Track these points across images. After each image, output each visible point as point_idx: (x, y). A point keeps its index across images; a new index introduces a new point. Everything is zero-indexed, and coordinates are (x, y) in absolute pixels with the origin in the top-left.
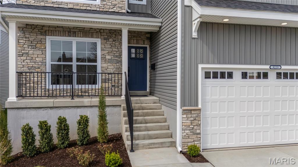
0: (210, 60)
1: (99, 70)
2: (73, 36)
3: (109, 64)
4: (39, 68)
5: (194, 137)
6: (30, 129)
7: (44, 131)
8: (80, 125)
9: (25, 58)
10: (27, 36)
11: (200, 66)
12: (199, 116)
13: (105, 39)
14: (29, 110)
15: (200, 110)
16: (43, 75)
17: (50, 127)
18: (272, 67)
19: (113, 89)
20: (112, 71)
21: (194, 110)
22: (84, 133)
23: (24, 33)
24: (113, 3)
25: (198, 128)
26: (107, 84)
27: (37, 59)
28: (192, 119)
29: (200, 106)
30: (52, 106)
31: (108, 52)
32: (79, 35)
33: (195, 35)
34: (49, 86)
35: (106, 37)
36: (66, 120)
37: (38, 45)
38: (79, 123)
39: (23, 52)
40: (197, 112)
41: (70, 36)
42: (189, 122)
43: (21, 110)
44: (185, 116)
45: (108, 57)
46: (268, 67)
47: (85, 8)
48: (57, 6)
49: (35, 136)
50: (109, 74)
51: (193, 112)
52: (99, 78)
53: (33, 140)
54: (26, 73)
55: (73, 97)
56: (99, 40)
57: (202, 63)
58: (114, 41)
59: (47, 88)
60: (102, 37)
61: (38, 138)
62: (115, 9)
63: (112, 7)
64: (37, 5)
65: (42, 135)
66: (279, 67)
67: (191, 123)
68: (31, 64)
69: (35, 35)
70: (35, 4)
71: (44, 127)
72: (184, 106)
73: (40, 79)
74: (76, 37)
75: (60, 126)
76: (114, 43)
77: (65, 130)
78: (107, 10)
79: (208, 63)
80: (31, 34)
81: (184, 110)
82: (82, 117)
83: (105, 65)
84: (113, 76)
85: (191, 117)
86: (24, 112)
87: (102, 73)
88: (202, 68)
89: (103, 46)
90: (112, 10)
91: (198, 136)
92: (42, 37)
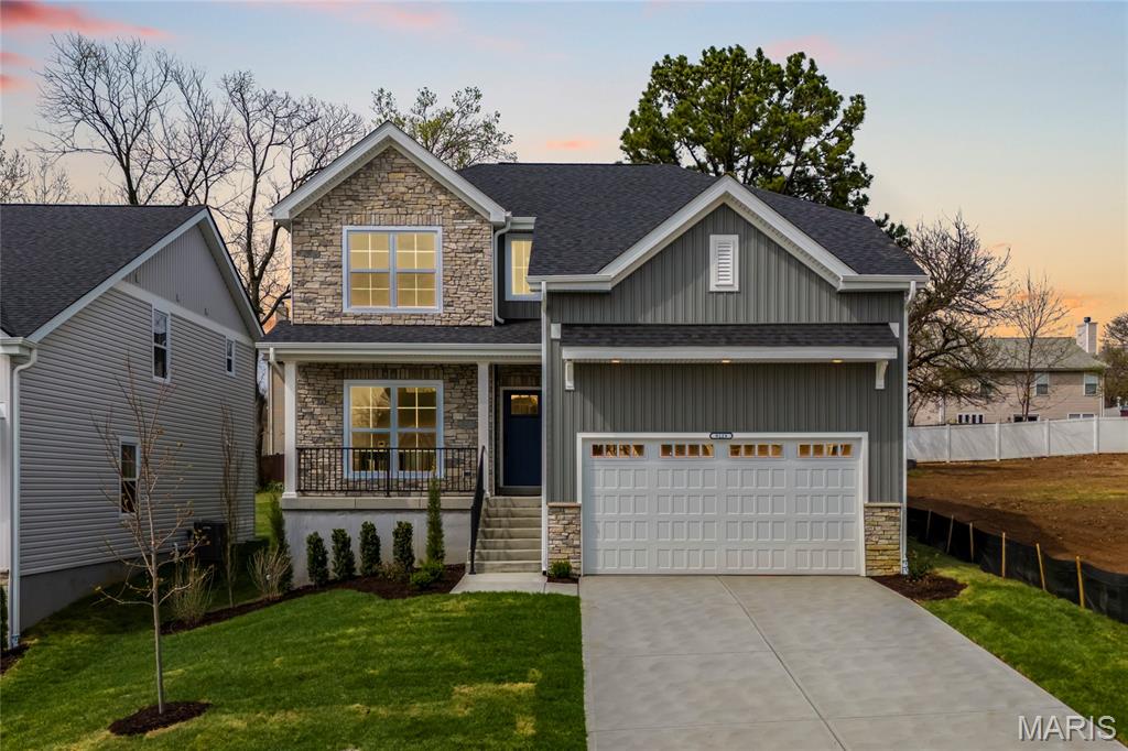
0: (599, 426)
1: (440, 443)
2: (392, 378)
3: (460, 431)
4: (331, 440)
5: (570, 551)
6: (320, 540)
7: (340, 545)
8: (397, 537)
9: (308, 422)
10: (311, 381)
11: (580, 436)
12: (577, 517)
13: (451, 380)
14: (315, 513)
15: (579, 507)
16: (338, 452)
17: (350, 540)
18: (714, 436)
19: (467, 479)
20: (465, 445)
21: (568, 507)
22: (403, 551)
23: (306, 377)
24: (467, 308)
25: (577, 537)
26: (456, 470)
27: (328, 424)
28: (566, 522)
29: (579, 502)
30: (353, 507)
31: (456, 406)
32: (403, 376)
33: (569, 385)
34: (350, 474)
35: (454, 376)
36: (375, 530)
37: (330, 398)
38: (396, 534)
39: (304, 411)
40: (576, 511)
41: (386, 378)
42: (560, 527)
43: (303, 513)
44: (553, 517)
45: (458, 416)
46: (707, 435)
47: (413, 322)
48: (363, 322)
49: (326, 553)
50: (459, 450)
51: (567, 511)
52: (440, 458)
53: (325, 561)
54: (311, 449)
55: (388, 492)
56: (440, 382)
57: (584, 430)
58: (468, 383)
59: (345, 477)
60: (447, 377)
61: (331, 556)
62: (471, 319)
63: (464, 316)
64: (329, 323)
65: (338, 552)
66: (729, 436)
67: (565, 529)
68: (318, 433)
69: (325, 378)
70: (325, 323)
71: (341, 539)
72: (552, 500)
73: (333, 460)
74: (396, 378)
75: (366, 538)
76: (469, 387)
77: (373, 544)
78: (457, 323)
79: (594, 430)
80: (319, 378)
81: (551, 507)
82: (400, 524)
83: (451, 433)
84: (467, 454)
85: (564, 519)
86: (308, 518)
87: (446, 449)
88: (584, 440)
89: (448, 395)
90: (466, 323)
91: (577, 550)
92: (336, 382)
